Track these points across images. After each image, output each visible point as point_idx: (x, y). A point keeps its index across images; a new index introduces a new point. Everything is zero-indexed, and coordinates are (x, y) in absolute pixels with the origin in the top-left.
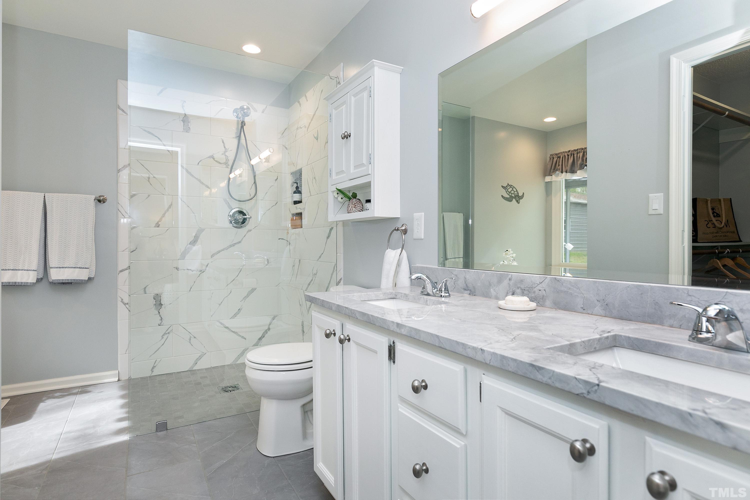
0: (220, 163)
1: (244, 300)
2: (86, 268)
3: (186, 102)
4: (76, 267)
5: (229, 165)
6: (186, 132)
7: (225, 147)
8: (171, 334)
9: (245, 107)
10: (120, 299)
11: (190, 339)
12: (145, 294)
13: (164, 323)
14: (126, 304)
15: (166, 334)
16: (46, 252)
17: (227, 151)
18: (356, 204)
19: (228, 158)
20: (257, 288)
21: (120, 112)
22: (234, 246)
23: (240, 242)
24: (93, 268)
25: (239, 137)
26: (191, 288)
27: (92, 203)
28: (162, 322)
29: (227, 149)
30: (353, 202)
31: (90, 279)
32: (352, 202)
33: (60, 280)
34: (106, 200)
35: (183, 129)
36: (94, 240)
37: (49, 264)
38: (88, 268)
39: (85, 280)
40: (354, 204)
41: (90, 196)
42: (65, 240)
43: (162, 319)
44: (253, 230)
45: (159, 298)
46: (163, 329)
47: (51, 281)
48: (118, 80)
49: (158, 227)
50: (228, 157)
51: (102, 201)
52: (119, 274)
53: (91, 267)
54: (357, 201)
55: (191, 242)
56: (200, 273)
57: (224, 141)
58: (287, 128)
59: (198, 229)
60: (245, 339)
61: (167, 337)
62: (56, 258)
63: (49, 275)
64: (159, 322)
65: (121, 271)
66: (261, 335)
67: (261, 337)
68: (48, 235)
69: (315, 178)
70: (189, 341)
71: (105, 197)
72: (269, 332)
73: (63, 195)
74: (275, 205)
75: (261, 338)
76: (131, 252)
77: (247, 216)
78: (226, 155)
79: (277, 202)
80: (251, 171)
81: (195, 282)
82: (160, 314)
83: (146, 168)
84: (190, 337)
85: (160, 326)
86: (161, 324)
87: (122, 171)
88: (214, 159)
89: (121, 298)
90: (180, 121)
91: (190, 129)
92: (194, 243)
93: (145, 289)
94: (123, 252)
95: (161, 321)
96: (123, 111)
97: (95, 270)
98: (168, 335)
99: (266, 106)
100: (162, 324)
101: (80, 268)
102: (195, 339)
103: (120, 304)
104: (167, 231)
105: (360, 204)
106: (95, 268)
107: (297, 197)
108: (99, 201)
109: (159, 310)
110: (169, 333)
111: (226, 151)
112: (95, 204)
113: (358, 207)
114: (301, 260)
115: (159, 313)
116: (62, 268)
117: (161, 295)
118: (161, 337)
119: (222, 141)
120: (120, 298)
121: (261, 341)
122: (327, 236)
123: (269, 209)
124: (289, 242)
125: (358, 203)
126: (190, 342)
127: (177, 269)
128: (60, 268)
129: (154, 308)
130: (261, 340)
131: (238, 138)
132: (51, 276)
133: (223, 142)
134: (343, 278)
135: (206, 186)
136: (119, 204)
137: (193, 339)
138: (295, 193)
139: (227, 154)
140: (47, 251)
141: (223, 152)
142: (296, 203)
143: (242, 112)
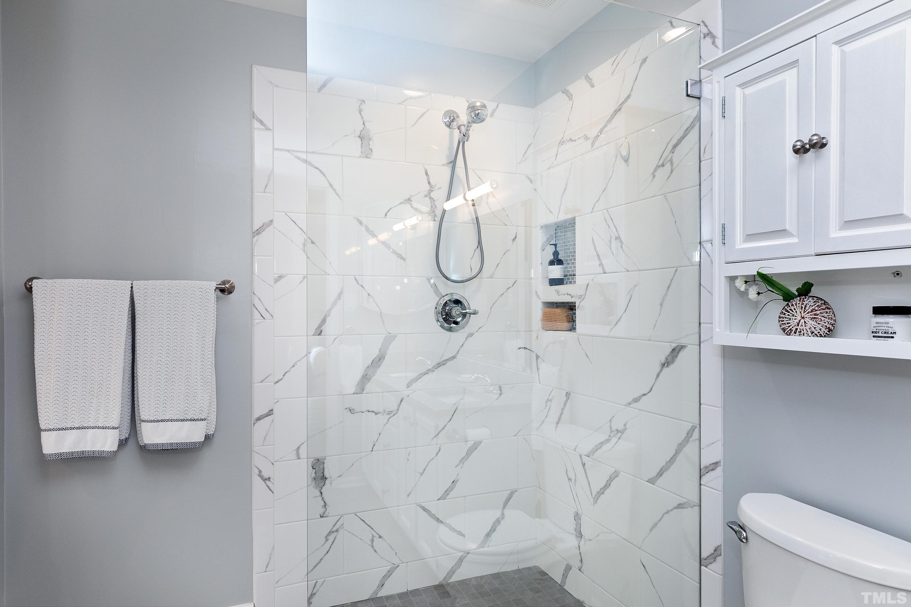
0: (422, 212)
1: (462, 464)
2: (202, 420)
3: (364, 103)
4: (185, 419)
5: (436, 215)
6: (365, 157)
7: (429, 183)
8: (341, 532)
9: (478, 104)
10: (257, 472)
11: (372, 541)
12: (298, 459)
13: (329, 513)
14: (266, 480)
15: (333, 532)
16: (135, 393)
17: (433, 191)
18: (818, 312)
19: (435, 203)
20: (483, 441)
21: (256, 124)
22: (445, 365)
23: (454, 357)
24: (213, 417)
25: (453, 163)
26: (374, 445)
27: (212, 295)
28: (326, 510)
29: (434, 186)
30: (808, 306)
31: (208, 438)
32: (804, 306)
33: (157, 445)
34: (233, 287)
35: (361, 152)
36: (214, 365)
37: (139, 413)
38: (205, 420)
39: (200, 443)
40: (812, 311)
41: (209, 283)
42: (166, 369)
43: (325, 505)
44: (476, 333)
45: (322, 466)
46: (327, 524)
47: (142, 445)
48: (253, 66)
49: (319, 335)
50: (434, 200)
51: (227, 291)
52: (254, 424)
53: (209, 415)
54: (818, 304)
55: (373, 360)
56: (389, 417)
57: (428, 172)
58: (532, 144)
59: (385, 335)
60: (463, 536)
61: (335, 539)
62: (151, 404)
63: (139, 432)
64: (321, 510)
65: (259, 419)
66: (490, 527)
67: (491, 530)
68: (138, 359)
69: (618, 238)
70: (370, 543)
71: (231, 282)
72: (502, 522)
73: (162, 283)
74: (513, 286)
75: (490, 534)
76: (275, 384)
77: (467, 311)
78: (431, 198)
79: (516, 280)
80: (472, 224)
81: (380, 434)
82: (324, 495)
83: (299, 227)
84: (373, 536)
85: (322, 519)
86: (324, 513)
87: (261, 233)
88: (412, 205)
89: (258, 468)
90: (355, 137)
91: (372, 151)
92: (379, 361)
93: (299, 449)
94: (261, 384)
95: (324, 510)
96: (261, 122)
97: (215, 420)
98: (335, 534)
99: (496, 104)
100: (326, 514)
101: (191, 420)
102: (380, 539)
103: (257, 481)
104: (335, 341)
105: (828, 311)
106: (215, 417)
107: (556, 272)
108: (222, 291)
109: (322, 488)
110: (337, 531)
111: (431, 189)
112: (216, 299)
113: (823, 319)
114: (572, 394)
115: (321, 493)
116: (162, 421)
117: (325, 461)
118: (325, 539)
119: (425, 171)
120: (256, 469)
121: (490, 539)
122: (663, 361)
123: (503, 295)
124: (535, 352)
125: (824, 309)
126: (372, 547)
127: (350, 410)
128: (158, 421)
129: (312, 486)
130: (490, 537)
131: (451, 165)
132: (142, 436)
133: (427, 174)
134: (722, 461)
135: (399, 256)
136: (255, 294)
137: (377, 540)
138: (552, 263)
139: (433, 195)
140: (135, 389)
141: (426, 193)
142: (554, 282)
143: (472, 114)
